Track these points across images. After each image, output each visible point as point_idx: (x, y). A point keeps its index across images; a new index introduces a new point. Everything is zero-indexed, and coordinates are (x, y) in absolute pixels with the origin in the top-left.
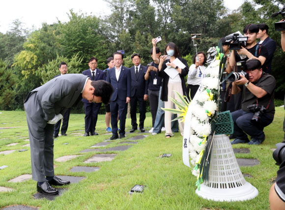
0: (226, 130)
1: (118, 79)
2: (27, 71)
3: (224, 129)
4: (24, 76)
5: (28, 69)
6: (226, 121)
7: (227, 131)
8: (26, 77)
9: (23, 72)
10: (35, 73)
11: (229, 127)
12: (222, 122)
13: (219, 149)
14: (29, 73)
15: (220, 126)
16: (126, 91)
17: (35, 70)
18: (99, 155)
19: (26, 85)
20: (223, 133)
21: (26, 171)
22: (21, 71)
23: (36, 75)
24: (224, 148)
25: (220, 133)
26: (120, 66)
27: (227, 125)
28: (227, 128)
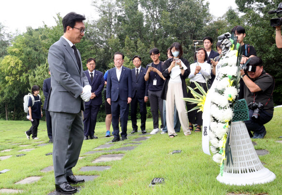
0: (242, 117)
1: (119, 79)
2: (11, 77)
3: (241, 116)
4: (7, 82)
5: (12, 75)
6: (242, 108)
7: (244, 118)
8: (10, 83)
9: (7, 78)
10: (20, 79)
11: (245, 113)
12: (239, 109)
13: (237, 135)
14: (13, 79)
15: (237, 113)
16: (128, 91)
17: (20, 76)
18: (105, 155)
19: (10, 91)
20: (240, 120)
22: (4, 77)
23: (21, 81)
24: (241, 134)
25: (237, 120)
26: (120, 66)
27: (243, 112)
28: (244, 115)
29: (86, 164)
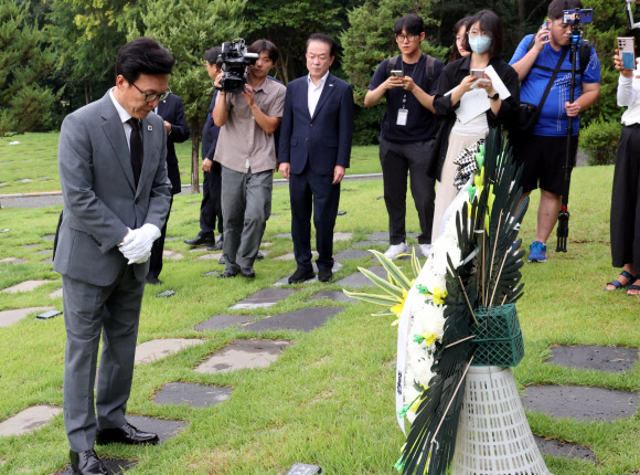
0: (498, 357)
1: (312, 112)
2: (91, 17)
3: (494, 353)
4: (81, 32)
5: (93, 10)
6: (498, 336)
7: (502, 360)
8: (89, 35)
9: (78, 19)
10: (116, 25)
11: (505, 349)
12: (489, 336)
13: (479, 402)
14: (97, 23)
15: (486, 346)
17: (115, 15)
19: (89, 58)
20: (491, 364)
21: (40, 396)
22: (72, 16)
23: (119, 30)
24: (491, 402)
25: (484, 363)
26: (322, 76)
27: (501, 345)
28: (502, 353)
29: (178, 375)
